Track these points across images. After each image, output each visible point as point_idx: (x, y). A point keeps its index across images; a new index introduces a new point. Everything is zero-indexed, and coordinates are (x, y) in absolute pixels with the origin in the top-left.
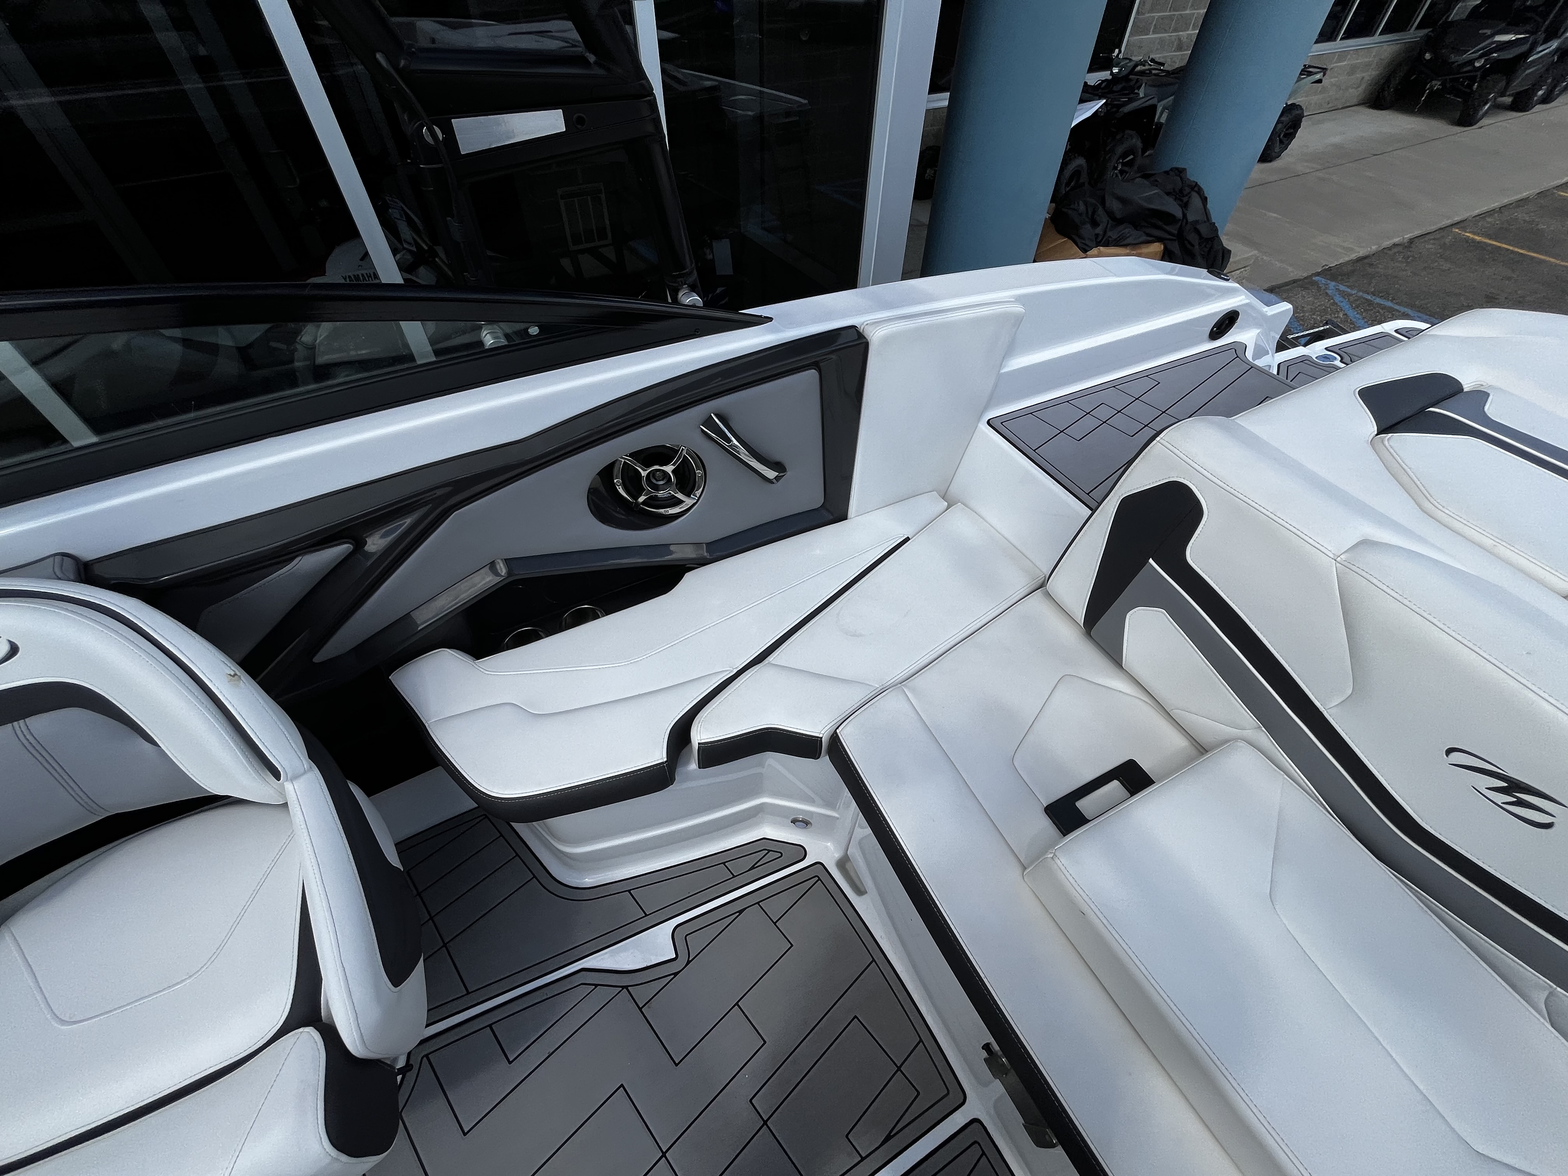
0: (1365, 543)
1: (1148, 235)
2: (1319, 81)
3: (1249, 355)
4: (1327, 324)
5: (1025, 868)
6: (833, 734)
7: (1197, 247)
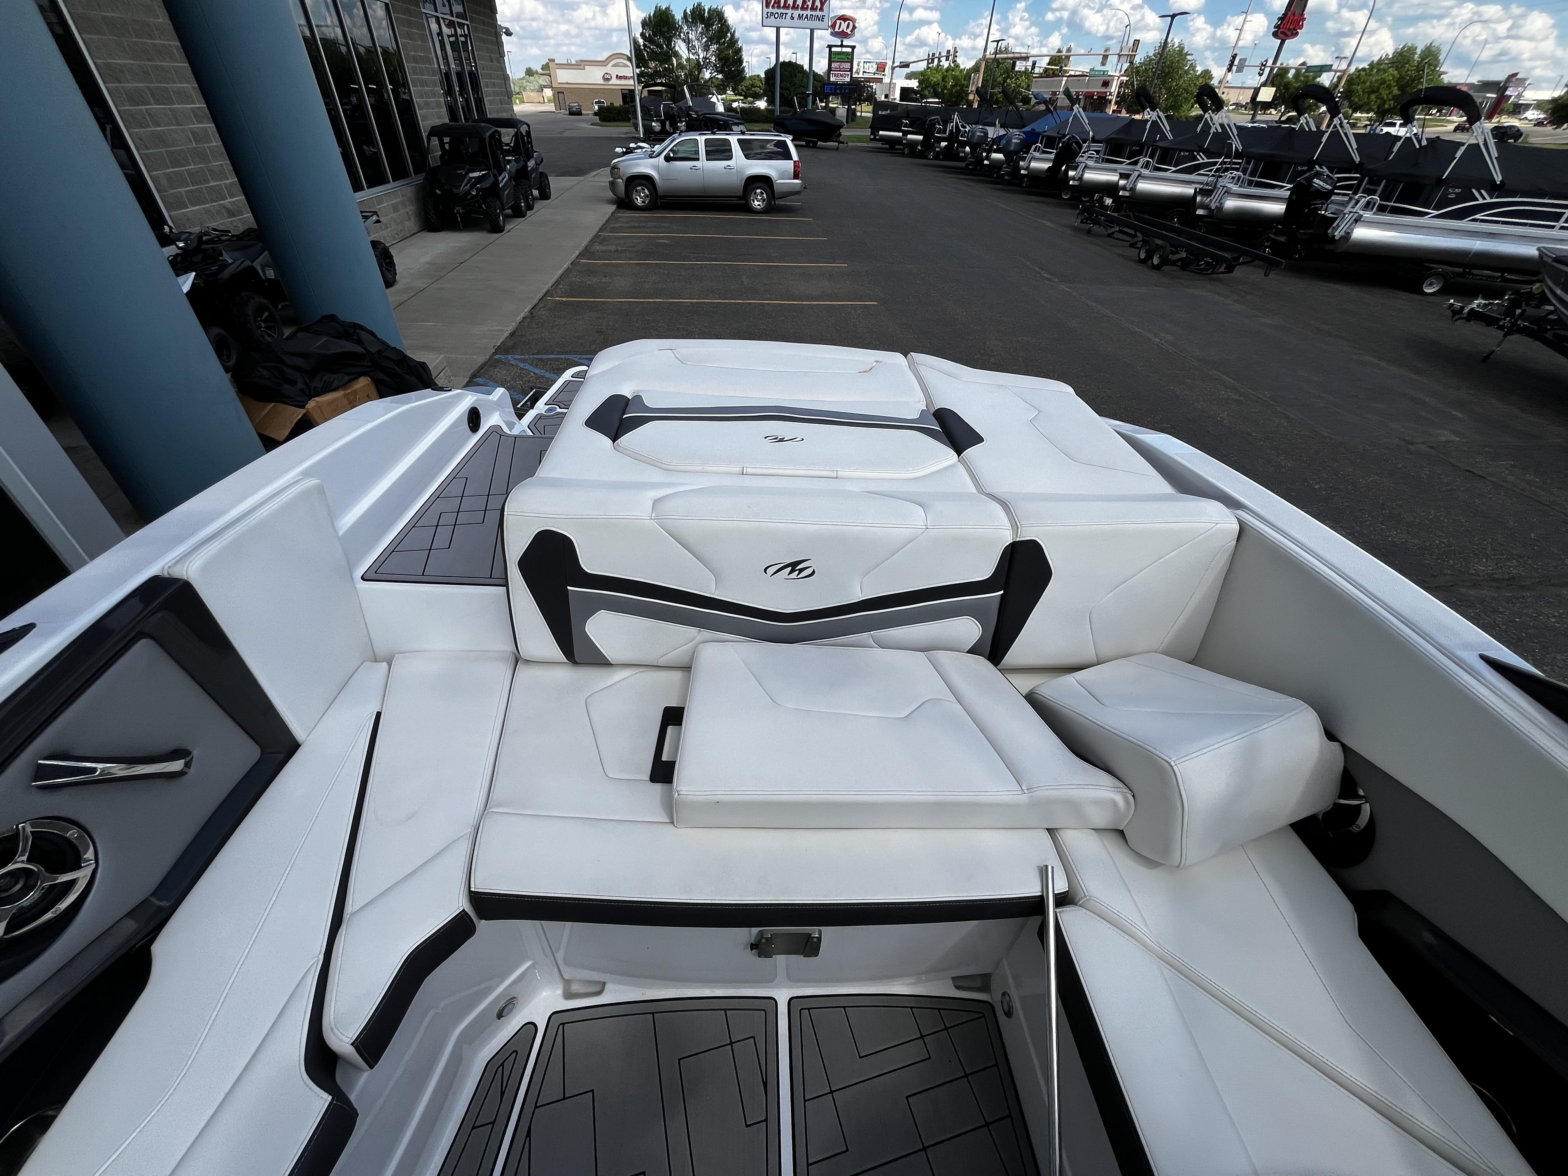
0: (656, 502)
1: (349, 374)
2: (378, 221)
3: (506, 429)
4: (532, 389)
5: (672, 823)
6: (470, 896)
7: (397, 368)
